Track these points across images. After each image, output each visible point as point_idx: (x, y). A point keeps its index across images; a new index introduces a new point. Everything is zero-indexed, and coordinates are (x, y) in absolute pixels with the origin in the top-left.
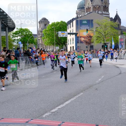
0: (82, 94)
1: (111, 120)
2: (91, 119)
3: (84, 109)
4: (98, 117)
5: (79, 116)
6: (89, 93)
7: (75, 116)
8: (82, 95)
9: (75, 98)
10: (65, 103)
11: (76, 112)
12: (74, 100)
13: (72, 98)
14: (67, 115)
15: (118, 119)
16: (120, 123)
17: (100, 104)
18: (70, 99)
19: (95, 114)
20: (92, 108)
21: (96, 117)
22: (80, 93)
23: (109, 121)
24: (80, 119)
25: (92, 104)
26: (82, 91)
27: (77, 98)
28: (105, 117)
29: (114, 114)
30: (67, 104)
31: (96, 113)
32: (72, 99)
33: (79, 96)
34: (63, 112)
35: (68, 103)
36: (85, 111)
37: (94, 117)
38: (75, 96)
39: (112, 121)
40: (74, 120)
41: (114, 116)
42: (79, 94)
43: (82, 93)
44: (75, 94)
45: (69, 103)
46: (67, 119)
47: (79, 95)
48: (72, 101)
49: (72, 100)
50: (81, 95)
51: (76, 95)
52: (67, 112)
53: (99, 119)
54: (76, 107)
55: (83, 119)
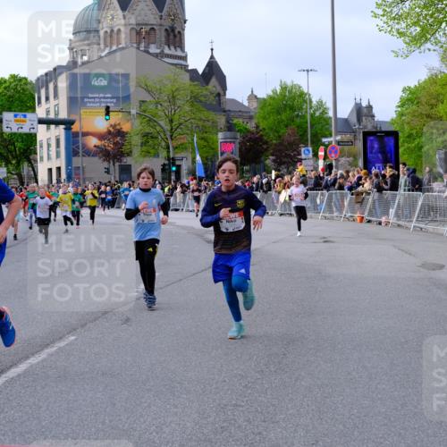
0: (73, 338)
1: (162, 429)
2: (93, 430)
3: (72, 395)
4: (120, 420)
5: (50, 422)
6: (100, 336)
7: (35, 422)
8: (71, 344)
9: (43, 355)
10: (4, 375)
11: (41, 407)
12: (38, 363)
13: (33, 354)
14: (4, 418)
15: (188, 424)
16: (194, 438)
17: (131, 375)
18: (27, 358)
19: (108, 410)
20: (101, 389)
21: (111, 421)
22: (64, 336)
23: (157, 433)
24: (50, 432)
25: (103, 374)
26: (75, 330)
27: (50, 355)
29: (176, 407)
30: (12, 378)
31: (115, 404)
32: (33, 360)
33: (60, 348)
35: (16, 374)
36: (75, 401)
37: (103, 423)
38: (47, 346)
39: (167, 432)
40: (29, 435)
41: (176, 414)
42: (61, 338)
43: (73, 335)
44: (48, 341)
45: (19, 375)
46: (4, 435)
47: (62, 344)
48: (31, 366)
49: (34, 362)
50: (67, 345)
51: (52, 343)
52: (6, 410)
53: (121, 426)
54: (44, 388)
55: (65, 432)
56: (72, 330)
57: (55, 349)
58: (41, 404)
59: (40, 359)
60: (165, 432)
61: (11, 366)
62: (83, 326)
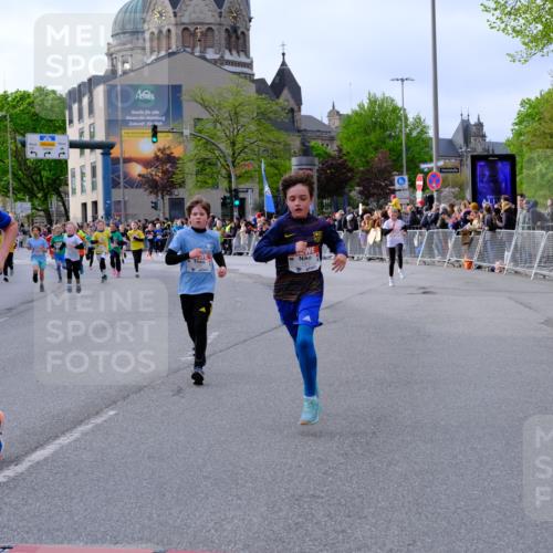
0: (112, 413)
1: (221, 526)
2: (138, 526)
3: (112, 483)
4: (170, 514)
5: (85, 517)
6: (146, 410)
7: (66, 516)
8: (111, 419)
9: (76, 434)
10: (29, 458)
11: (73, 498)
12: (70, 443)
13: (63, 433)
14: (28, 512)
15: (255, 520)
16: (262, 537)
17: (184, 459)
18: (57, 437)
19: (155, 502)
20: (147, 476)
21: (159, 516)
22: (102, 410)
23: (216, 531)
24: (85, 529)
25: (149, 457)
26: (115, 402)
27: (85, 434)
28: (197, 514)
29: (240, 499)
30: (38, 463)
31: (164, 495)
32: (64, 440)
33: (97, 426)
34: (14, 502)
35: (42, 458)
36: (115, 491)
37: (150, 518)
38: (81, 422)
39: (229, 529)
40: (59, 533)
41: (239, 506)
42: (97, 413)
43: (112, 409)
44: (82, 418)
45: (46, 459)
46: (27, 533)
47: (99, 420)
48: (62, 448)
50: (105, 421)
51: (86, 419)
52: (30, 501)
53: (171, 522)
54: (75, 475)
55: (102, 529)
56: (112, 403)
57: (90, 426)
58: (73, 495)
59: (72, 438)
60: (225, 530)
61: (37, 448)
62: (124, 398)
